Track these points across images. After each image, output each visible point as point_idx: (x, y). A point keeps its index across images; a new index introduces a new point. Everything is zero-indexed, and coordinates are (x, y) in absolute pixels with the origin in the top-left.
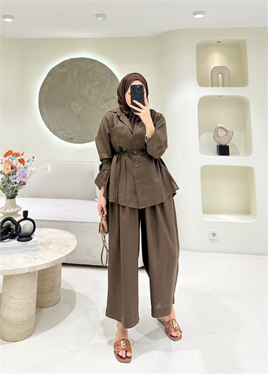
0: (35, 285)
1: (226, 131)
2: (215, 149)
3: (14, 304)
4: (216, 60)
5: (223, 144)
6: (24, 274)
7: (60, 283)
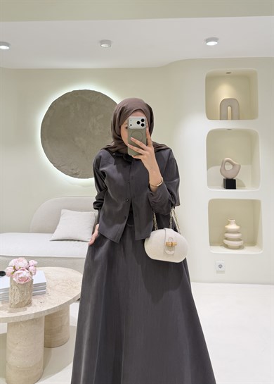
0: (42, 329)
1: (233, 165)
2: (222, 182)
3: (20, 350)
4: (225, 92)
5: (230, 177)
6: (29, 320)
7: (68, 323)
